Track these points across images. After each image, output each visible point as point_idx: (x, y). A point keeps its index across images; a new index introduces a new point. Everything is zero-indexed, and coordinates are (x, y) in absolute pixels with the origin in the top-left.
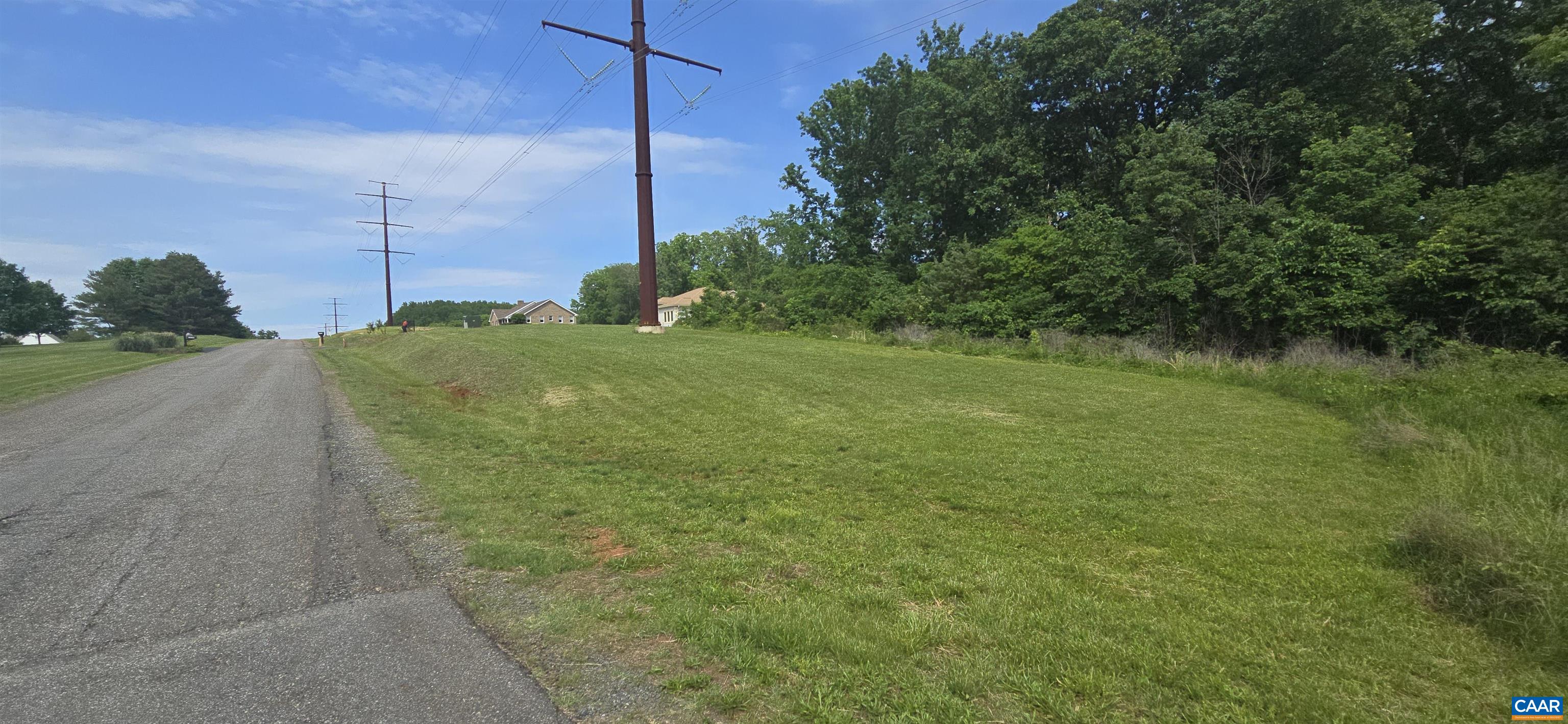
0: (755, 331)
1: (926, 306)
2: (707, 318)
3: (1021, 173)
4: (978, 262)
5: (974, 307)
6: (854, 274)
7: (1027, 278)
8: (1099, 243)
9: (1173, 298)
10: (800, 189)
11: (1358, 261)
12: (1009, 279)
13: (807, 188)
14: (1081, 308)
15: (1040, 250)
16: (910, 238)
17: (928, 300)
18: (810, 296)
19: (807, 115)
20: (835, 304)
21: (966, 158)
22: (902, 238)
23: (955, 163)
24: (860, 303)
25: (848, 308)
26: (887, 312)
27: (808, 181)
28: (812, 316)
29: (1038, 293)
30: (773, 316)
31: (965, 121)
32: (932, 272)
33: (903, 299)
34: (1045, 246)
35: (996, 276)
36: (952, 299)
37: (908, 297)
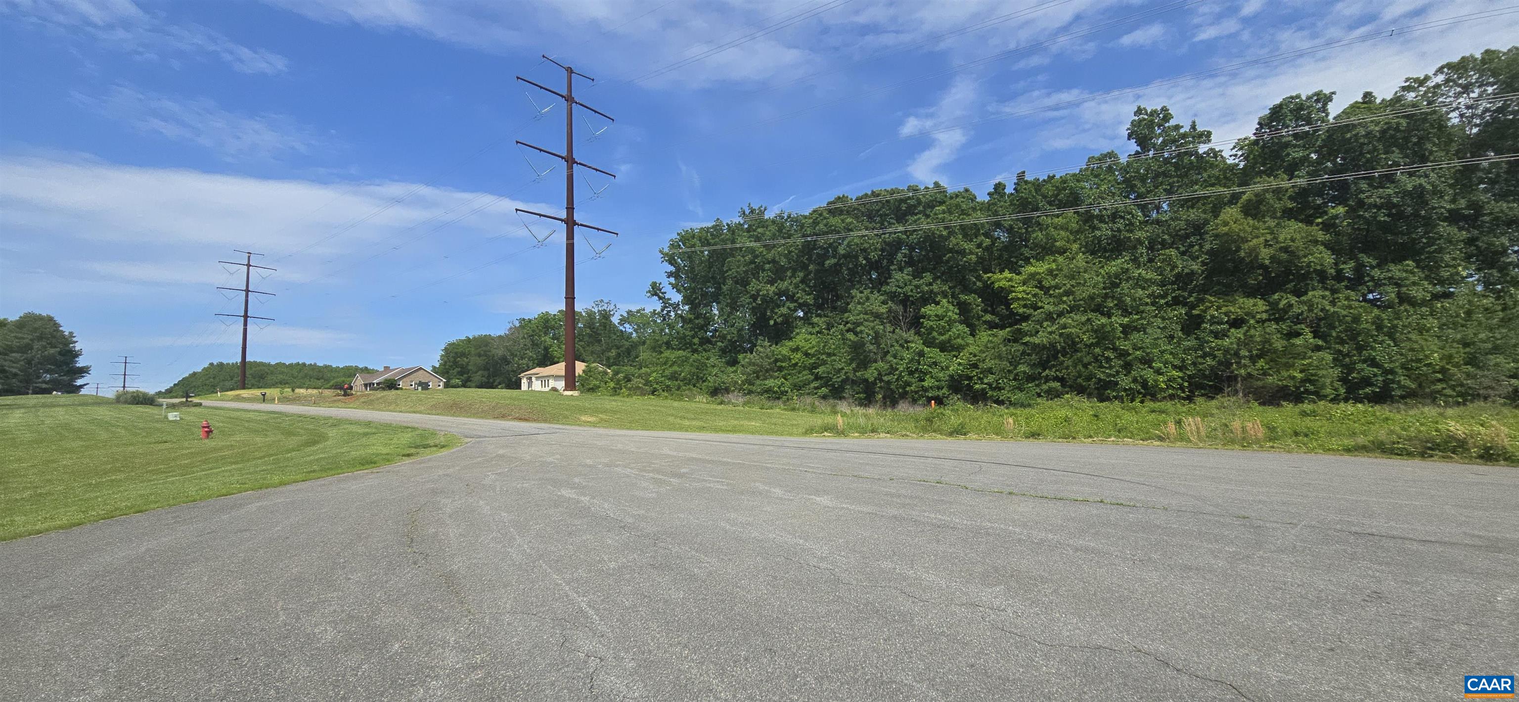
0: (628, 396)
1: (742, 381)
2: (591, 386)
3: (801, 301)
4: (773, 355)
5: (770, 383)
6: (698, 360)
7: (800, 366)
8: (834, 349)
9: (866, 380)
10: (660, 298)
11: (936, 366)
12: (791, 366)
13: (664, 297)
14: (826, 385)
15: (807, 351)
16: (733, 337)
17: (744, 377)
18: (667, 373)
19: (666, 250)
20: (684, 379)
21: (767, 291)
22: (729, 337)
23: (761, 293)
24: (702, 378)
25: (694, 381)
26: (719, 384)
27: (665, 293)
28: (668, 386)
29: (806, 375)
30: (640, 385)
31: (767, 266)
32: (747, 360)
33: (728, 376)
34: (810, 348)
35: (784, 364)
36: (758, 377)
37: (732, 375)
